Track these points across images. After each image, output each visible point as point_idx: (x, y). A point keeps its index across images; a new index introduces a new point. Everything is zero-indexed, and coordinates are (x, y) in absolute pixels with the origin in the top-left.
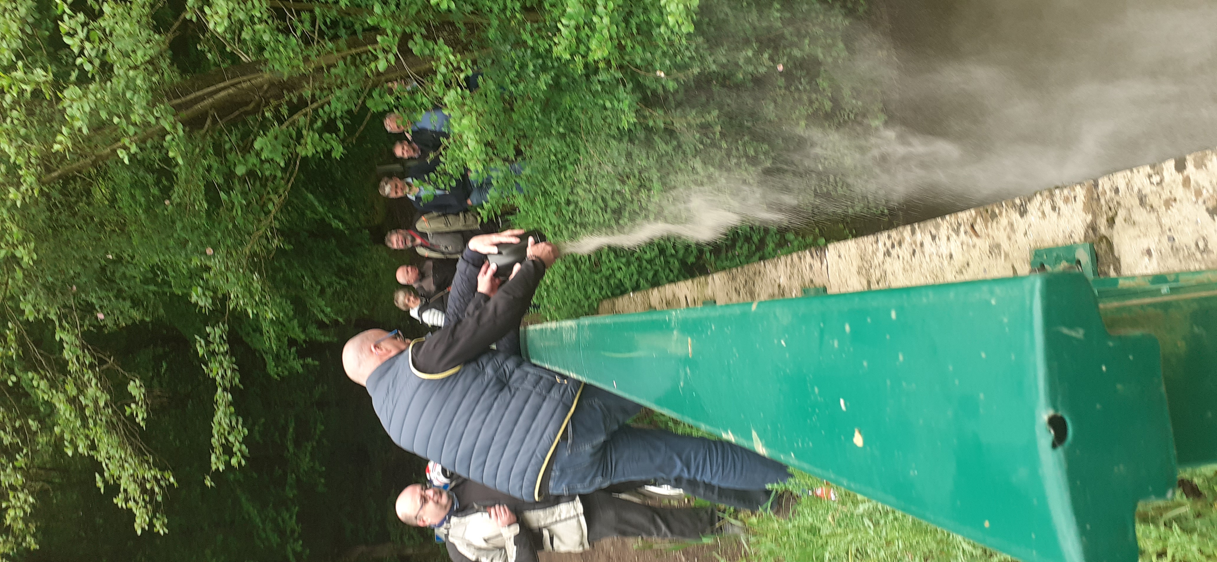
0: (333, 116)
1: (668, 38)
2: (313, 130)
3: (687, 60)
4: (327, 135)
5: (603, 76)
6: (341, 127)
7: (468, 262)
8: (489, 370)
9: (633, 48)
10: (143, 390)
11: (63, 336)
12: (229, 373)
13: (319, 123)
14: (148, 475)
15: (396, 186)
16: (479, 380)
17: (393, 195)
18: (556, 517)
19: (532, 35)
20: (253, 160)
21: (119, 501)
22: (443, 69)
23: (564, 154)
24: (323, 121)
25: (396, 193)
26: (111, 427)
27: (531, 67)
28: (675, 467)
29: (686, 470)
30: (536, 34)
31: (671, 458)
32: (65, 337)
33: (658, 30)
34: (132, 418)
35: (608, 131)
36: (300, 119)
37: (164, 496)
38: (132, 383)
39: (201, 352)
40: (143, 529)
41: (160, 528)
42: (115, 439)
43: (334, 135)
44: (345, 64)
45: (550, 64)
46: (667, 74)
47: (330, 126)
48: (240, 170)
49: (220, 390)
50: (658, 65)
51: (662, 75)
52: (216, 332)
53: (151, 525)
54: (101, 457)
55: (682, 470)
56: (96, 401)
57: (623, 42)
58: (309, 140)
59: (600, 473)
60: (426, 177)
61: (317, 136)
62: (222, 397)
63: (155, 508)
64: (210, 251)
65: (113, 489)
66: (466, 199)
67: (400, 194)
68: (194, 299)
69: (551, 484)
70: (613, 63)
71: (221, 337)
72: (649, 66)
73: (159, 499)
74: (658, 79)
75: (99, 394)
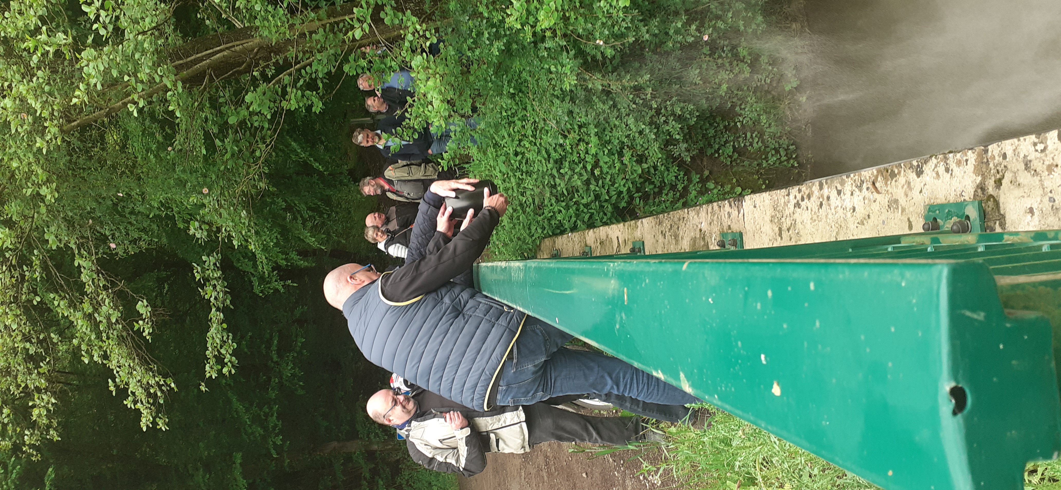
0: (314, 76)
1: (607, 11)
3: (623, 29)
4: (308, 92)
5: (549, 44)
6: (321, 85)
7: (429, 204)
8: (447, 300)
9: (576, 19)
10: (149, 309)
11: (81, 262)
12: (221, 295)
14: (152, 382)
15: (368, 135)
16: (437, 308)
17: (364, 144)
18: (502, 423)
19: (488, 8)
20: (244, 113)
21: (128, 403)
22: (410, 37)
23: (513, 111)
24: (305, 81)
25: (368, 142)
26: (121, 340)
27: (486, 35)
28: (606, 385)
29: (615, 387)
30: (491, 8)
31: (602, 377)
32: (83, 263)
33: (598, 5)
34: (139, 333)
35: (552, 91)
36: (285, 78)
37: (166, 400)
38: (140, 302)
39: (198, 277)
40: (148, 427)
41: (162, 426)
42: (125, 350)
43: (315, 93)
44: (325, 31)
45: (503, 33)
46: (605, 43)
47: (311, 85)
48: (232, 120)
49: (214, 310)
50: (597, 35)
51: (601, 43)
52: (211, 260)
53: (154, 423)
54: (113, 365)
55: (612, 388)
56: (108, 318)
57: (567, 15)
58: (293, 97)
59: (541, 388)
60: (393, 130)
61: (300, 93)
62: (215, 316)
63: (158, 409)
64: (206, 191)
65: (123, 392)
66: (428, 150)
67: (370, 144)
68: (192, 232)
69: (499, 397)
70: (558, 33)
71: (215, 264)
72: (590, 36)
73: (161, 401)
74: (597, 47)
75: (111, 311)
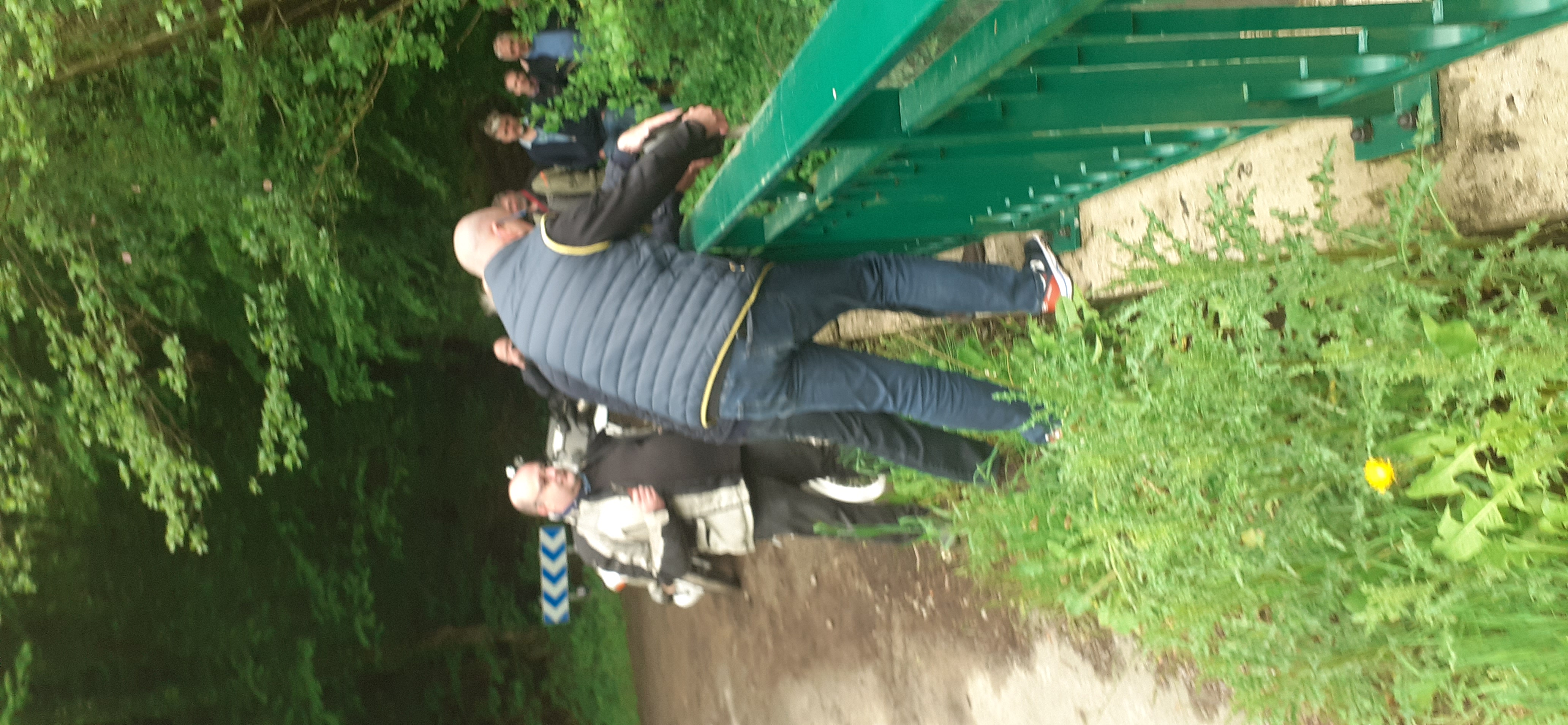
0: (432, 13)
2: (406, 29)
4: (422, 38)
6: (442, 27)
8: (645, 251)
10: (183, 350)
11: (79, 271)
12: (286, 346)
13: (414, 22)
14: (184, 473)
15: (507, 126)
16: (632, 261)
17: (502, 137)
18: (715, 505)
20: (326, 64)
21: (149, 498)
24: (419, 21)
25: (506, 135)
26: (138, 406)
28: (876, 393)
29: (890, 399)
34: (167, 388)
36: (389, 17)
37: (204, 503)
38: (168, 342)
39: (251, 317)
40: (177, 546)
41: (199, 546)
43: (433, 38)
47: (427, 26)
48: (309, 78)
49: (273, 369)
52: (271, 293)
53: (187, 539)
54: (125, 444)
55: (886, 400)
56: (120, 366)
58: (400, 43)
61: (410, 37)
62: (276, 378)
63: (193, 518)
64: (267, 185)
66: (598, 149)
67: (511, 137)
68: (244, 246)
71: (278, 299)
73: (198, 505)
75: (124, 355)
